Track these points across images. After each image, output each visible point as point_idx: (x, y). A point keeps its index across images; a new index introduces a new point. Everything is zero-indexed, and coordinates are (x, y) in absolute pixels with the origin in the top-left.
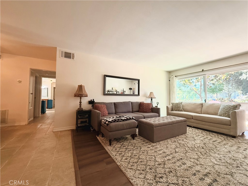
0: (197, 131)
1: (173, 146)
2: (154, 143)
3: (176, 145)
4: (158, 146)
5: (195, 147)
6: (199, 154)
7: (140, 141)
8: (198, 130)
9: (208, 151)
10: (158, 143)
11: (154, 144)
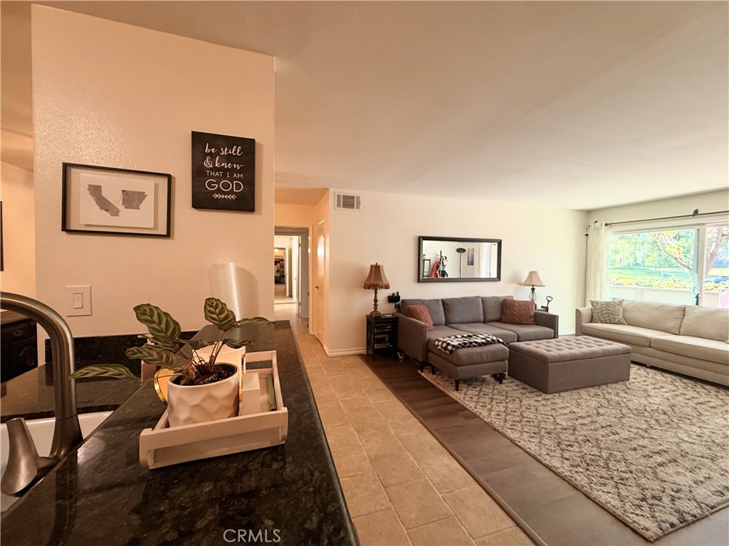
0: (659, 376)
1: (594, 403)
2: (547, 393)
3: (599, 402)
4: (558, 401)
5: (646, 410)
6: (653, 422)
7: (516, 388)
8: (663, 376)
9: (675, 420)
10: (557, 395)
11: (548, 396)
